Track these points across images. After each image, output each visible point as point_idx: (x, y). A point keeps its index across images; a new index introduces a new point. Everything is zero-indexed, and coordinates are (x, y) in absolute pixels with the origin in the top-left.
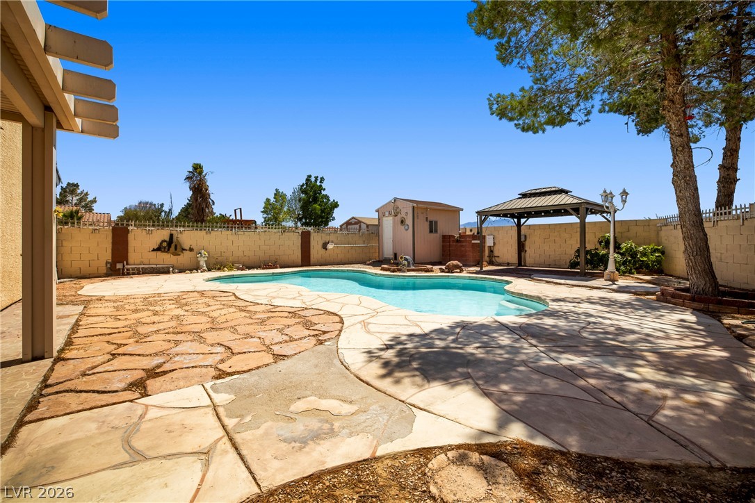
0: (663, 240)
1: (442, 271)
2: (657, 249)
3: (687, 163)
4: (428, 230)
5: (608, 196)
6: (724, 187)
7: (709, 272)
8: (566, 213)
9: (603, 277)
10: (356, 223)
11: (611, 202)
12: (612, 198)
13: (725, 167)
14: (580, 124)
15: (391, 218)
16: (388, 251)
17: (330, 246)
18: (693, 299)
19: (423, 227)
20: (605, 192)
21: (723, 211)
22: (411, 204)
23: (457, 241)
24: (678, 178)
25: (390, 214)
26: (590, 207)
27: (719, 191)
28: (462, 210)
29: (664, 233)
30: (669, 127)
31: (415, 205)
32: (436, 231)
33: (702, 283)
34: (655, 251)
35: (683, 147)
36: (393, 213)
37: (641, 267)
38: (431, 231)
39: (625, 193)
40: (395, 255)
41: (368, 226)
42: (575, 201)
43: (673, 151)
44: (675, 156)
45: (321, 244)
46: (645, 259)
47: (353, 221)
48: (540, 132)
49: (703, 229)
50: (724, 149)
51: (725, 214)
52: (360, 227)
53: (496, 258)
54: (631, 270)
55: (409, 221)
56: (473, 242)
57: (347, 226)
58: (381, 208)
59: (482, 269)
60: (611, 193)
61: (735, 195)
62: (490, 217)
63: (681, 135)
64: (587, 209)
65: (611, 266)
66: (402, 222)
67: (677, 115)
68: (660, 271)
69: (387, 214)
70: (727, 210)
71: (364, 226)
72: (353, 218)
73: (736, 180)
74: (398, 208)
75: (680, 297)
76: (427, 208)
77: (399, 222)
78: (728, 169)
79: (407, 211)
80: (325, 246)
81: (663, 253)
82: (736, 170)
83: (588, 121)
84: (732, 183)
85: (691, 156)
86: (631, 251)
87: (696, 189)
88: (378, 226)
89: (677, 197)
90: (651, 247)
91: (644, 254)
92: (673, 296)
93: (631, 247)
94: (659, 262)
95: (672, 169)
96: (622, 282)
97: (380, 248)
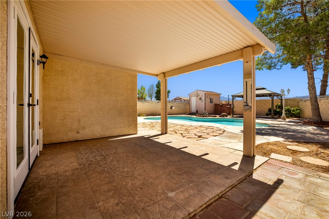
0: (300, 106)
1: (220, 117)
2: (298, 109)
3: (313, 83)
4: (210, 102)
5: (283, 91)
6: (323, 88)
7: (319, 115)
8: (266, 96)
9: (280, 118)
10: (179, 99)
11: (283, 93)
12: (284, 92)
13: (323, 81)
14: (278, 69)
15: (195, 97)
16: (194, 109)
17: (173, 108)
18: (314, 123)
19: (208, 100)
20: (282, 90)
21: (323, 96)
22: (204, 92)
23: (221, 106)
24: (310, 87)
25: (195, 96)
26: (275, 94)
27: (321, 89)
28: (221, 94)
29: (300, 104)
30: (308, 71)
31: (206, 93)
32: (212, 102)
33: (317, 119)
34: (297, 110)
35: (312, 78)
36: (196, 96)
37: (292, 115)
38: (211, 102)
39: (289, 90)
40: (197, 111)
41: (184, 100)
42: (270, 92)
43: (308, 79)
44: (309, 80)
45: (170, 107)
46: (294, 112)
47: (178, 98)
48: (262, 70)
49: (318, 103)
50: (323, 75)
51: (324, 97)
52: (181, 100)
53: (235, 113)
54: (289, 116)
55: (203, 98)
56: (227, 106)
57: (175, 100)
58: (191, 93)
59: (233, 116)
60: (284, 90)
61: (327, 90)
62: (237, 98)
63: (311, 74)
64: (274, 95)
65: (283, 115)
66: (200, 99)
67: (310, 68)
68: (299, 117)
69: (193, 96)
70: (324, 96)
71: (183, 100)
72: (178, 97)
73: (327, 86)
74: (198, 94)
75: (310, 123)
76: (210, 94)
77: (199, 99)
78: (324, 82)
79: (202, 95)
80: (171, 108)
81: (300, 110)
82: (327, 82)
83: (281, 68)
84: (326, 86)
85: (314, 81)
86: (289, 109)
87: (316, 91)
88: (189, 100)
89: (310, 93)
90: (296, 108)
91: (293, 111)
92: (308, 123)
93: (289, 108)
94: (299, 113)
95: (308, 84)
96: (287, 120)
97: (190, 108)
